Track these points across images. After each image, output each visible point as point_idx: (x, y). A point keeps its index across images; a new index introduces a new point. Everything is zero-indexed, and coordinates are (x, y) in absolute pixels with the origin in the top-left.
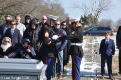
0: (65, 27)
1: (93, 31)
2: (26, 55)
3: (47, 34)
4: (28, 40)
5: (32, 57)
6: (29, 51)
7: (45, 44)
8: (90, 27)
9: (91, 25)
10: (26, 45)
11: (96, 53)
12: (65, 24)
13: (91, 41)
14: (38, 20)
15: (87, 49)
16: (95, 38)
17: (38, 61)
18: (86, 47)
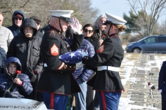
0: (90, 35)
1: (147, 45)
2: (11, 91)
3: (55, 50)
4: (18, 61)
5: (25, 95)
6: (19, 81)
7: (53, 68)
8: (141, 36)
9: (143, 31)
10: (12, 70)
11: (153, 88)
12: (90, 28)
13: (143, 64)
14: (38, 22)
15: (134, 80)
16: (152, 59)
17: (35, 102)
18: (132, 75)
